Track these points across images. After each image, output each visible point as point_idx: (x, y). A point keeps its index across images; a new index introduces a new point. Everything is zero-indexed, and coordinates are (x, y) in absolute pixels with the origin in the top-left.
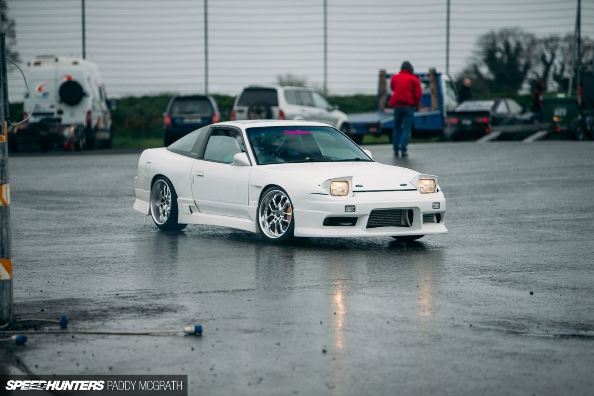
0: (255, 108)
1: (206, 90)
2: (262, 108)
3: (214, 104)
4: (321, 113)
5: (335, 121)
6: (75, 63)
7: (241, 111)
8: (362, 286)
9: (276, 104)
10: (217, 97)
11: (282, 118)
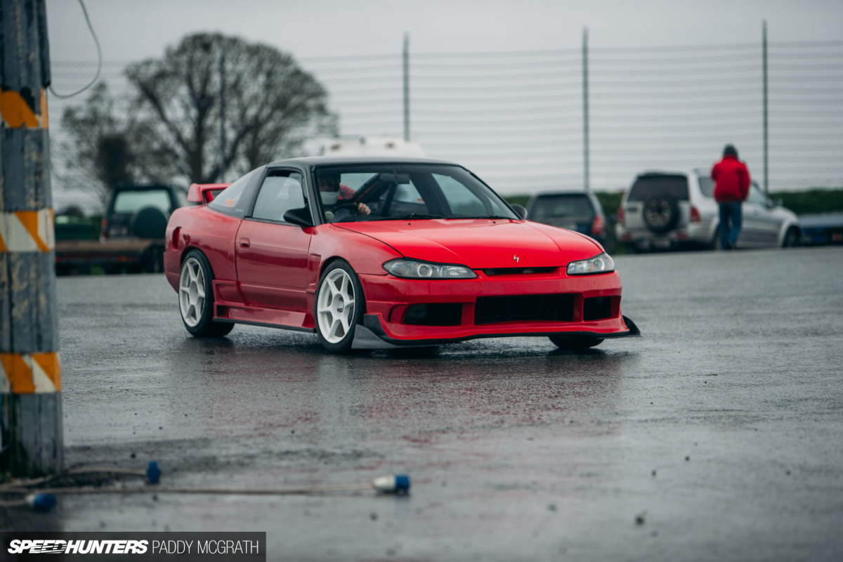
0: (654, 204)
1: (587, 185)
2: (665, 204)
3: (597, 205)
4: (756, 211)
5: (779, 223)
6: (390, 146)
7: (633, 210)
8: (756, 419)
9: (686, 197)
10: (602, 196)
11: (694, 218)
